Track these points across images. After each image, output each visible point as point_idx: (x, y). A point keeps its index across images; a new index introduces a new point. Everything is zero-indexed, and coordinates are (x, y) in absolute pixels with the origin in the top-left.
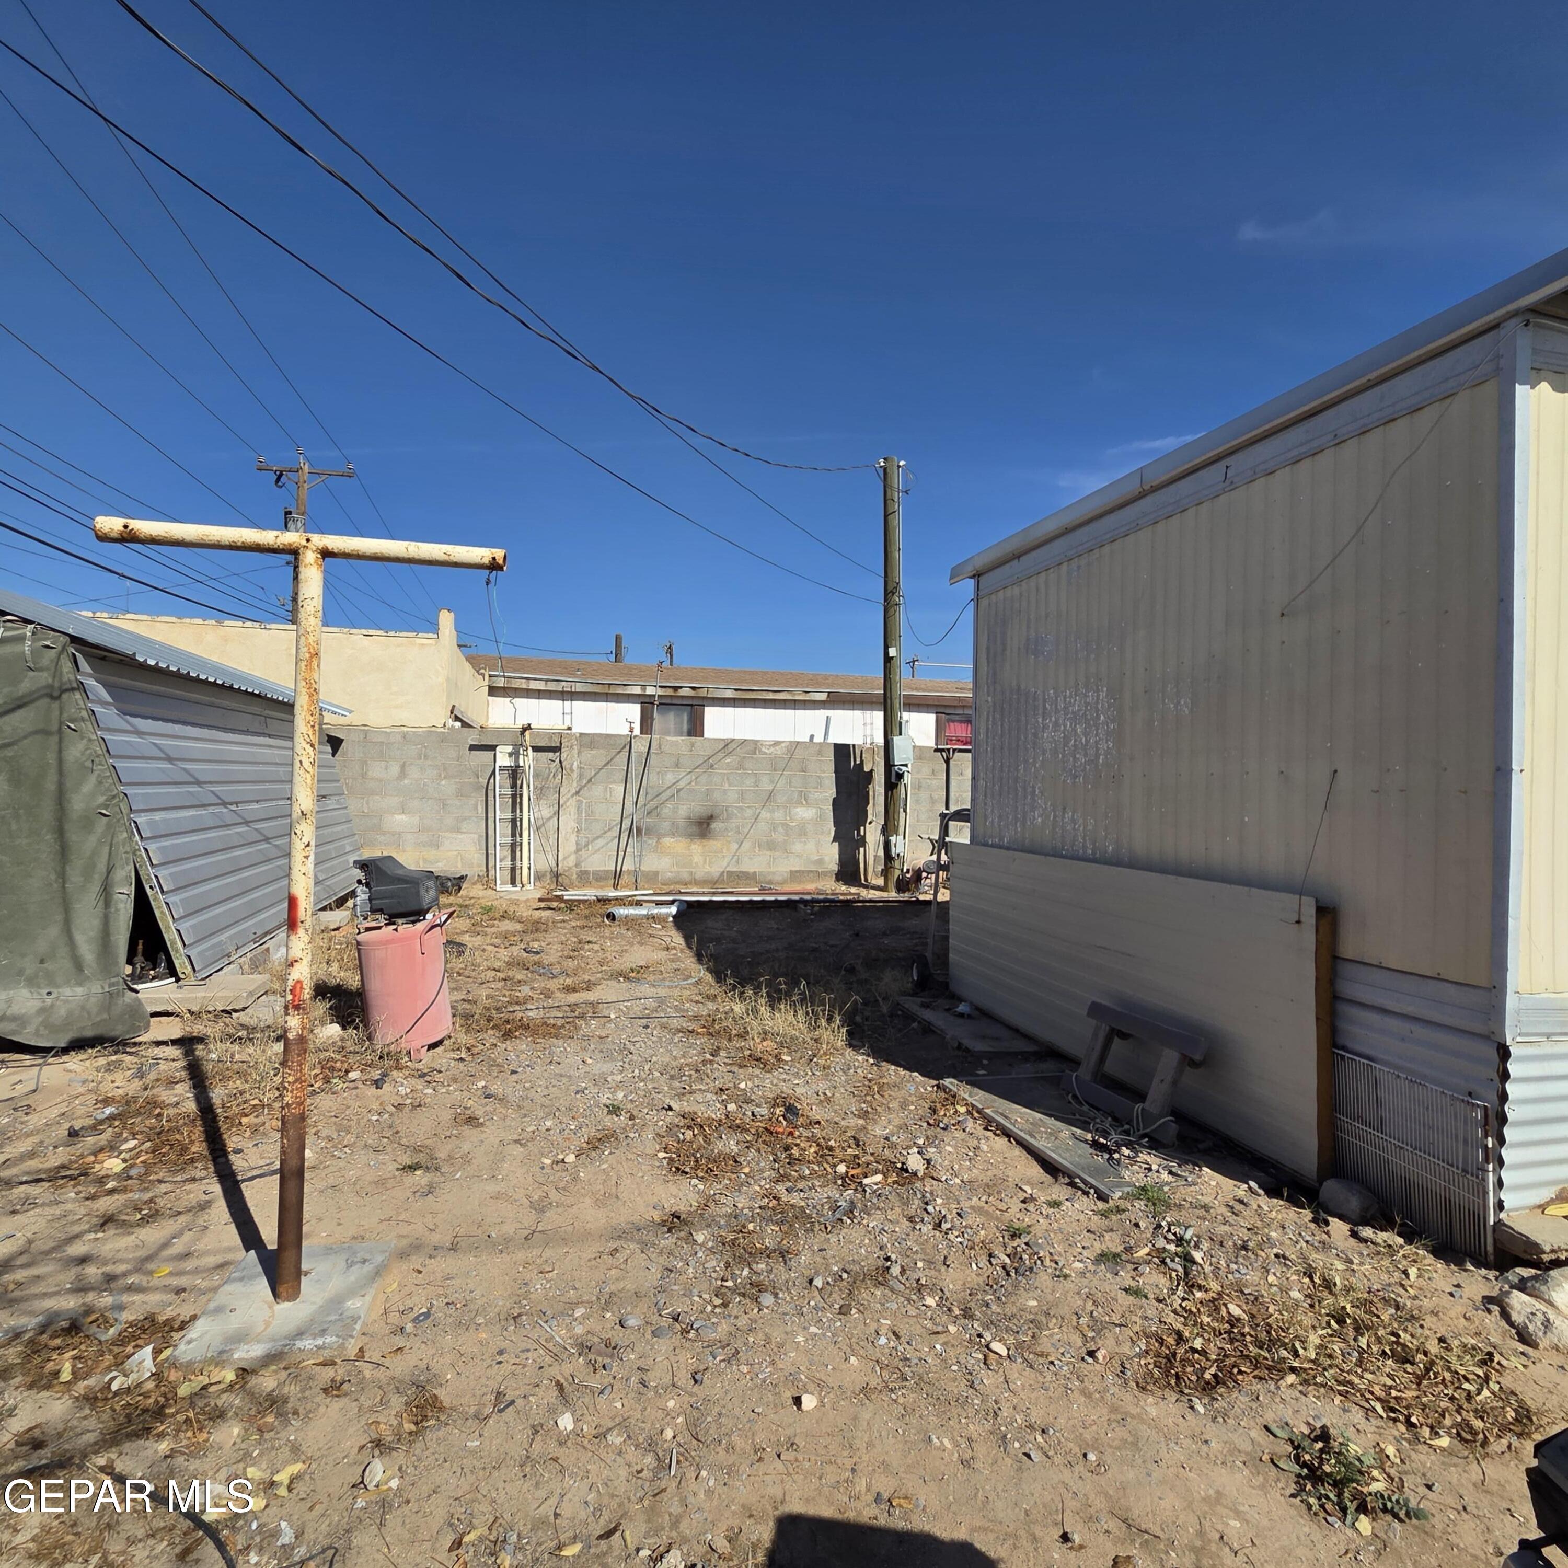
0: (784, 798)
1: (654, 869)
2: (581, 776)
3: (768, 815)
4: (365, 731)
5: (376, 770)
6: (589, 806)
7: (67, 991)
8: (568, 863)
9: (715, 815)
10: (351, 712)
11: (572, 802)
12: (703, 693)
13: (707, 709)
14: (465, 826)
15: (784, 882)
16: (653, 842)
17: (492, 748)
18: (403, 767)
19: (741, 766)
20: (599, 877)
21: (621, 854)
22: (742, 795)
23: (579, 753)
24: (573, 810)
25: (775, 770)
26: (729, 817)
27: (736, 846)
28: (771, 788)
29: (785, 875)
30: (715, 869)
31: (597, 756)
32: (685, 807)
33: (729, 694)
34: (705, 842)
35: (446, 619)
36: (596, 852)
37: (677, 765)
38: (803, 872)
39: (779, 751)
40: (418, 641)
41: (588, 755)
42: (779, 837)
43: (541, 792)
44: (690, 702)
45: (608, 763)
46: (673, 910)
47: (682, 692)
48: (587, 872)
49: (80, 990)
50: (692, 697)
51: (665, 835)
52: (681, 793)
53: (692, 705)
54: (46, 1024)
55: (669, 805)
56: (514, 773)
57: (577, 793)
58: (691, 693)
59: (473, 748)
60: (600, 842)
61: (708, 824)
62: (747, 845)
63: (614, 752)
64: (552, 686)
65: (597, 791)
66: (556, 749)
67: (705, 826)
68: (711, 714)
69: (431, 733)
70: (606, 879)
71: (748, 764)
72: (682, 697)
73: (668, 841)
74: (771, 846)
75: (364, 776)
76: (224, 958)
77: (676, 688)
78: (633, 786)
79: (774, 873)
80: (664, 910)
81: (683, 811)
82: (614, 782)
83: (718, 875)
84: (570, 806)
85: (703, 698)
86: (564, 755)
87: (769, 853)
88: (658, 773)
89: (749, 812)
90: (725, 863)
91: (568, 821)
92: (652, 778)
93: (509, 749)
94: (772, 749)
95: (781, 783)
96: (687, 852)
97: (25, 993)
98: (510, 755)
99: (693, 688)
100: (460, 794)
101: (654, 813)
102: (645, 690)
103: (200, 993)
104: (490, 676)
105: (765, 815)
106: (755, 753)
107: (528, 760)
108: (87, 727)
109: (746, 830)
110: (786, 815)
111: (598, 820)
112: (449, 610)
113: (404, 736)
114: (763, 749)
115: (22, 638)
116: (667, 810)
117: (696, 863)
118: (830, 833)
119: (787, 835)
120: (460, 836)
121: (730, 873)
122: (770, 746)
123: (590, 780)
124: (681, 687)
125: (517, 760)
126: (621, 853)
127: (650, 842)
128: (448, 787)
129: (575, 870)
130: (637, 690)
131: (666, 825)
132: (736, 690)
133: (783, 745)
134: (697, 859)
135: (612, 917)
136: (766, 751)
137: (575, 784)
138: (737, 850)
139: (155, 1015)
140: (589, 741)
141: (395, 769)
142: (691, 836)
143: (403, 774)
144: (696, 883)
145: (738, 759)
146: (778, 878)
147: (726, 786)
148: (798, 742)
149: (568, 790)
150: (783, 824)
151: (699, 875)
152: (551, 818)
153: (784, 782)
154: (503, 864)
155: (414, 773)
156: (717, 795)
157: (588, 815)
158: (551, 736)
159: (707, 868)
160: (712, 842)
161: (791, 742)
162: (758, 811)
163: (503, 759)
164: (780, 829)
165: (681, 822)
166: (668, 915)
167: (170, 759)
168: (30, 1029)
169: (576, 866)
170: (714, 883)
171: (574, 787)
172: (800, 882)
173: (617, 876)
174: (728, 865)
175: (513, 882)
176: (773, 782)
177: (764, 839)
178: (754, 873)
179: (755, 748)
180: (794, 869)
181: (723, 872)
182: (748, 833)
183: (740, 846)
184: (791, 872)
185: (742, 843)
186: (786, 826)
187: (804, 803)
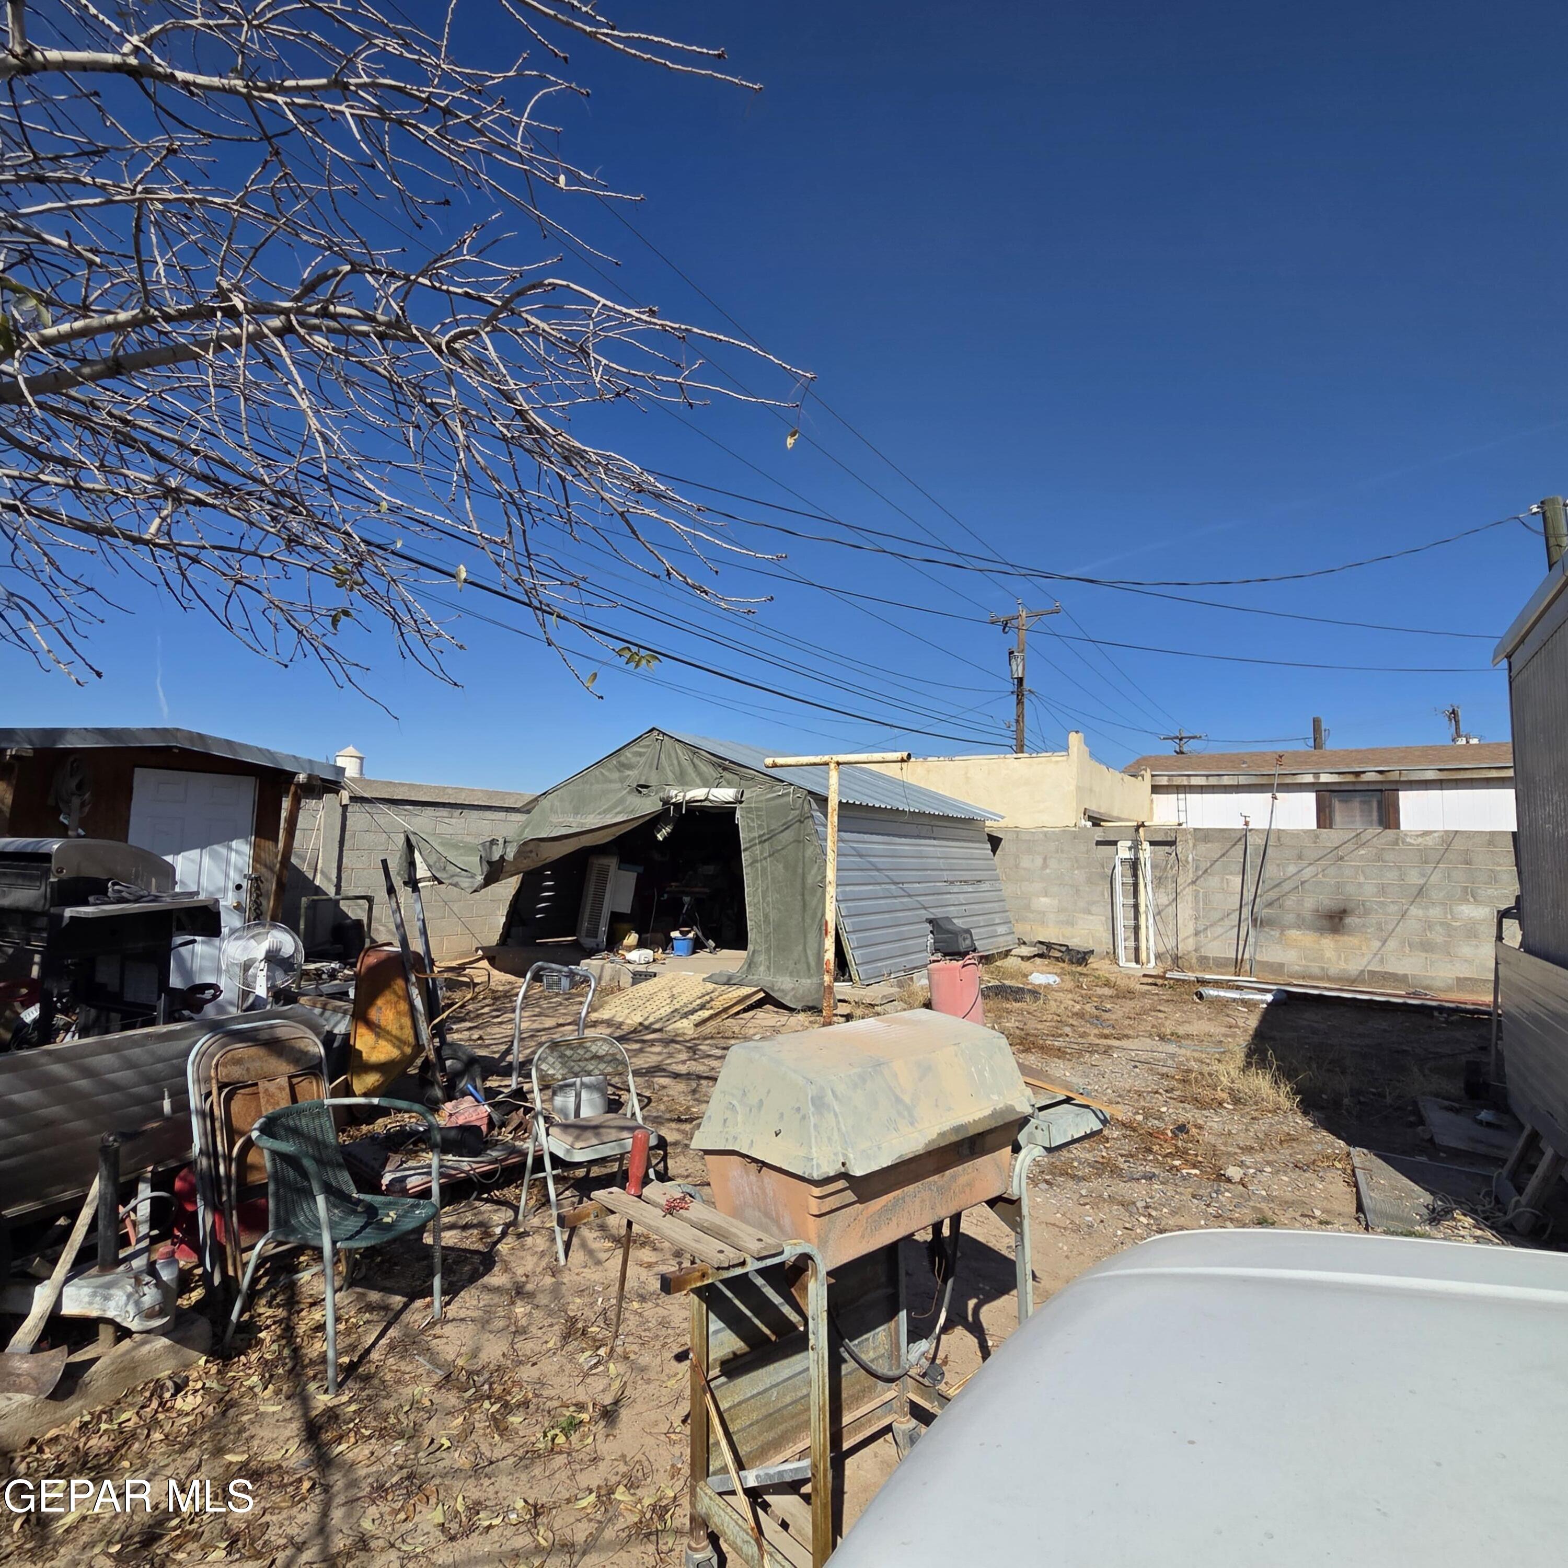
0: (1441, 894)
1: (1278, 960)
2: (1197, 868)
3: (1420, 913)
4: (1017, 831)
5: (1025, 862)
6: (1206, 895)
7: (804, 981)
8: (1187, 945)
9: (1348, 909)
10: (1003, 818)
11: (1189, 890)
12: (1394, 776)
13: (1401, 793)
14: (1094, 909)
15: (1449, 989)
16: (1276, 933)
17: (1114, 843)
18: (1045, 859)
19: (1379, 858)
20: (1220, 964)
21: (1242, 943)
22: (1383, 890)
23: (1194, 845)
24: (1190, 898)
25: (1426, 863)
26: (1367, 912)
27: (1379, 944)
28: (1422, 882)
29: (1450, 982)
30: (1354, 966)
31: (1214, 849)
32: (1311, 900)
33: (1431, 775)
34: (1337, 937)
35: (1075, 739)
36: (1215, 939)
37: (1300, 857)
38: (1476, 980)
39: (1429, 841)
40: (1054, 759)
41: (1203, 848)
42: (1438, 936)
43: (1159, 882)
44: (1379, 787)
45: (1223, 855)
46: (1269, 997)
47: (1364, 778)
48: (1206, 958)
49: (809, 981)
50: (1381, 782)
51: (1289, 928)
52: (1306, 885)
53: (1381, 791)
54: (794, 996)
55: (1293, 898)
56: (1134, 865)
57: (1193, 882)
58: (1379, 777)
59: (1099, 843)
60: (1219, 930)
61: (1341, 919)
62: (1392, 944)
63: (1228, 845)
64: (1213, 781)
65: (1213, 882)
66: (1172, 843)
67: (1337, 920)
68: (1407, 800)
69: (1065, 831)
70: (1225, 966)
71: (1389, 856)
72: (1368, 782)
73: (1293, 933)
74: (1427, 947)
75: (1017, 866)
76: (878, 977)
77: (1358, 774)
78: (1251, 877)
79: (1433, 978)
80: (1258, 997)
81: (1309, 903)
82: (1231, 873)
83: (1357, 973)
84: (1187, 894)
85: (1397, 782)
86: (1179, 849)
87: (1424, 955)
88: (1278, 865)
89: (1393, 908)
90: (1364, 961)
91: (1186, 909)
92: (1271, 870)
93: (1129, 843)
94: (1420, 840)
95: (1435, 878)
96: (1317, 946)
97: (788, 979)
98: (1130, 849)
99: (1381, 772)
100: (1089, 881)
101: (1276, 904)
102: (1318, 778)
103: (863, 992)
104: (1153, 776)
105: (1414, 911)
106: (1397, 844)
107: (1146, 853)
108: (814, 838)
109: (1391, 928)
110: (1446, 913)
111: (1216, 909)
112: (1077, 732)
113: (1045, 834)
114: (1408, 840)
115: (788, 794)
116: (1290, 902)
117: (1329, 959)
118: (1514, 937)
119: (1450, 936)
120: (1091, 917)
121: (1372, 973)
122: (1417, 836)
123: (1206, 871)
124: (1364, 772)
125: (1136, 853)
126: (1241, 941)
127: (1273, 933)
128: (1080, 875)
129: (1194, 955)
130: (1309, 779)
131: (1290, 918)
132: (1440, 770)
133: (1436, 835)
134: (1329, 953)
135: (1200, 996)
136: (1412, 841)
137: (1191, 875)
138: (1380, 949)
139: (840, 1001)
140: (1204, 835)
141: (1039, 861)
142: (1321, 930)
143: (1045, 865)
144: (1330, 979)
145: (1375, 851)
146: (1438, 984)
147: (1362, 879)
148: (1457, 832)
149: (1185, 878)
150: (1442, 924)
151: (1333, 971)
152: (1170, 904)
153: (1440, 875)
154: (1127, 944)
155: (1053, 863)
156: (1350, 889)
157: (1205, 903)
158: (1166, 832)
159: (1343, 965)
160: (1346, 938)
161: (1446, 832)
162: (1405, 907)
163: (1124, 851)
164: (1438, 928)
165: (1307, 915)
166: (1263, 1002)
167: (861, 856)
168: (788, 998)
169: (1196, 950)
170: (1353, 981)
171: (1191, 876)
172: (1472, 992)
173: (1238, 964)
174: (1369, 963)
175: (1137, 961)
176: (1424, 876)
177: (1417, 939)
178: (1406, 976)
179: (1397, 839)
180: (1462, 976)
181: (1363, 971)
182: (1393, 930)
183: (1383, 944)
184: (1458, 979)
185: (1385, 941)
186: (1446, 925)
187: (1472, 900)
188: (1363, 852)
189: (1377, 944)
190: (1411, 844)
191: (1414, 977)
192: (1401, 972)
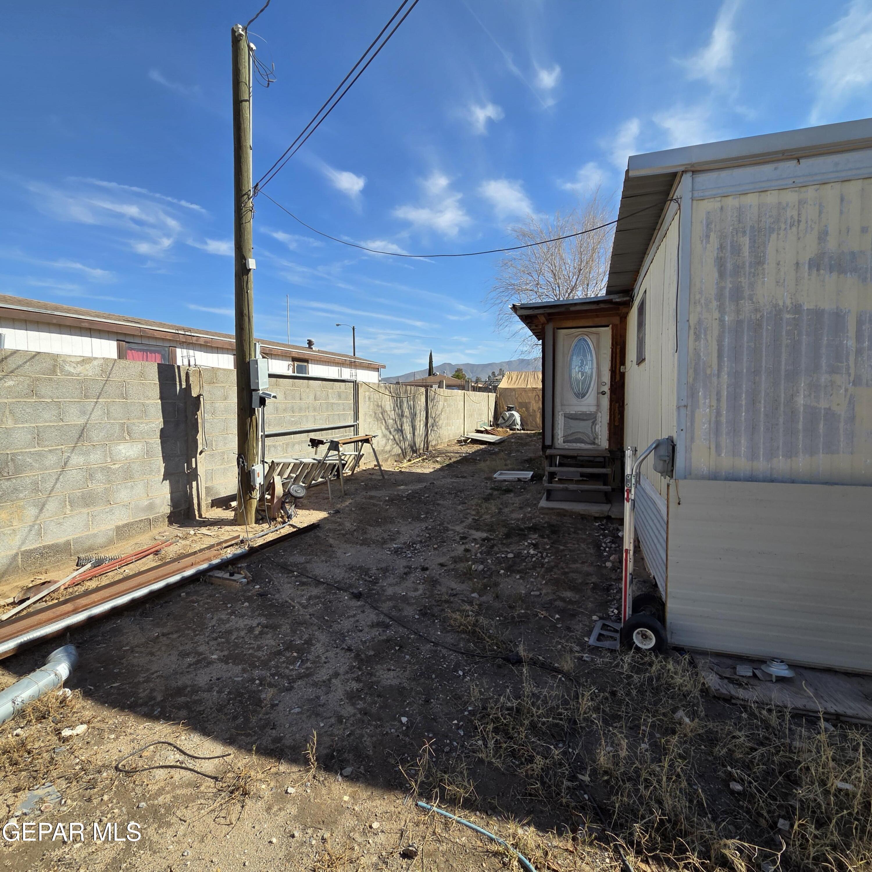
0: (102, 434)
3: (82, 459)
19: (33, 392)
22: (37, 434)
25: (86, 397)
26: (19, 470)
27: (34, 512)
28: (82, 421)
29: (109, 535)
38: (132, 524)
39: (90, 370)
42: (98, 485)
62: (51, 506)
71: (44, 389)
74: (88, 500)
79: (95, 535)
83: (8, 560)
87: (85, 510)
89: (51, 459)
90: (18, 541)
94: (80, 369)
95: (96, 414)
105: (76, 460)
106: (54, 372)
109: (49, 485)
110: (105, 456)
114: (67, 368)
118: (159, 471)
119: (109, 482)
121: (27, 554)
122: (78, 363)
133: (95, 363)
136: (72, 370)
138: (37, 517)
146: (99, 541)
147: (10, 424)
150: (102, 469)
153: (100, 413)
161: (105, 359)
162: (66, 455)
164: (99, 476)
172: (130, 538)
174: (23, 543)
176: (84, 413)
177: (78, 493)
178: (68, 543)
179: (55, 366)
180: (120, 523)
181: (17, 555)
182: (53, 487)
183: (41, 510)
184: (118, 528)
185: (44, 505)
186: (105, 470)
187: (128, 438)
188: (11, 383)
189: (32, 512)
190: (70, 374)
191: (76, 541)
192: (62, 540)
